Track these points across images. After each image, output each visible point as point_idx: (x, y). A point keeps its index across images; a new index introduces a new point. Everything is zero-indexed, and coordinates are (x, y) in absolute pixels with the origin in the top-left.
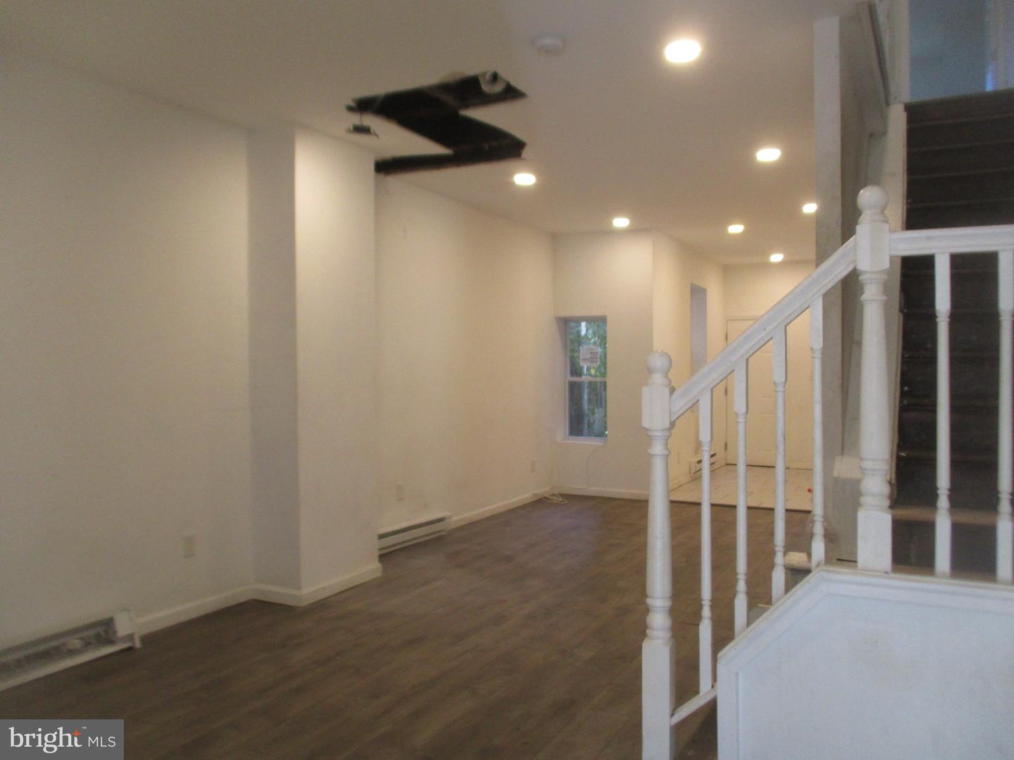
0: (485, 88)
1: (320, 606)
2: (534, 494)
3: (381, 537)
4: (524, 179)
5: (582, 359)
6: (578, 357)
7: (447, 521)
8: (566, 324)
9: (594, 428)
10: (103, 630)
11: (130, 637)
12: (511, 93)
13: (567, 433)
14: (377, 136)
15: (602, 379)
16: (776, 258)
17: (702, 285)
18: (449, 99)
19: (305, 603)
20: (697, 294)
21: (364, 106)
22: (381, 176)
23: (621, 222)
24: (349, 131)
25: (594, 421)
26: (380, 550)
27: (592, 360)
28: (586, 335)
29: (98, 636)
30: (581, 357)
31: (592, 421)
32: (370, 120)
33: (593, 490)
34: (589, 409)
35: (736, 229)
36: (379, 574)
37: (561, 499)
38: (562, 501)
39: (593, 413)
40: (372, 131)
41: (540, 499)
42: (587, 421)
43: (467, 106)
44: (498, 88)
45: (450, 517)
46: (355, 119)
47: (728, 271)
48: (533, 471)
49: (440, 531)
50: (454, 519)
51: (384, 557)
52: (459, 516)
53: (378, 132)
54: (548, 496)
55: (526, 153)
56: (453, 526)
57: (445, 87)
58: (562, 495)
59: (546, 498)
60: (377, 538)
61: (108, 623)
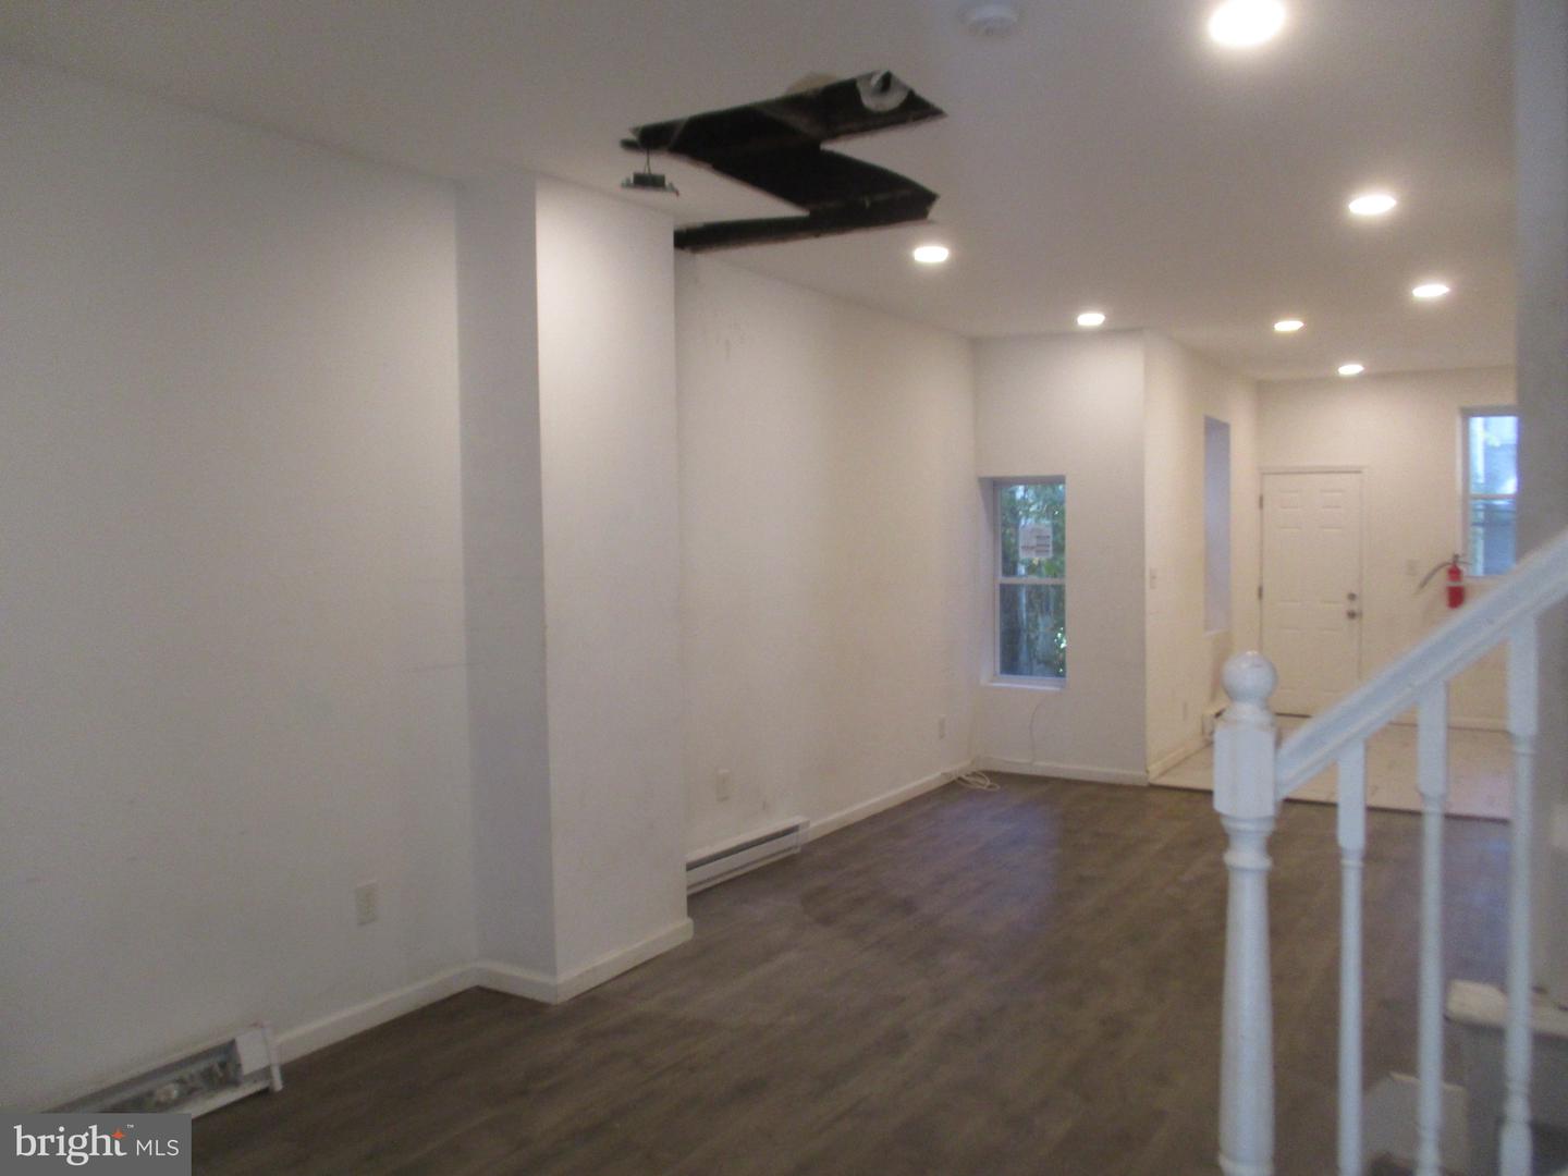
0: (870, 102)
1: (590, 1001)
2: (944, 774)
3: (691, 867)
4: (931, 254)
5: (1024, 547)
6: (1016, 544)
7: (800, 832)
8: (995, 489)
9: (1038, 649)
10: (220, 1065)
11: (266, 1072)
12: (916, 109)
13: (998, 670)
14: (677, 193)
15: (1056, 581)
16: (1350, 369)
17: (1223, 418)
18: (801, 123)
19: (563, 997)
20: (1215, 432)
21: (652, 139)
22: (686, 254)
23: (1091, 319)
24: (627, 185)
25: (1037, 638)
26: (689, 888)
27: (1039, 549)
28: (1023, 498)
29: (208, 1075)
30: (1021, 544)
31: (1033, 636)
32: (662, 164)
33: (1043, 766)
34: (1028, 619)
35: (1288, 326)
36: (689, 936)
37: (988, 783)
38: (990, 787)
39: (1036, 626)
40: (667, 183)
41: (954, 782)
42: (1025, 637)
43: (834, 136)
44: (892, 101)
45: (807, 824)
46: (638, 163)
47: (1265, 393)
48: (942, 737)
49: (790, 849)
50: (813, 825)
51: (698, 900)
52: (819, 819)
53: (676, 186)
54: (963, 776)
55: (935, 211)
56: (811, 837)
57: (795, 102)
58: (990, 774)
59: (960, 779)
60: (684, 868)
61: (229, 1049)
